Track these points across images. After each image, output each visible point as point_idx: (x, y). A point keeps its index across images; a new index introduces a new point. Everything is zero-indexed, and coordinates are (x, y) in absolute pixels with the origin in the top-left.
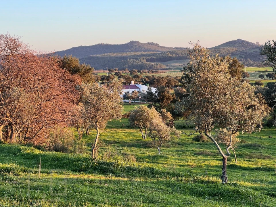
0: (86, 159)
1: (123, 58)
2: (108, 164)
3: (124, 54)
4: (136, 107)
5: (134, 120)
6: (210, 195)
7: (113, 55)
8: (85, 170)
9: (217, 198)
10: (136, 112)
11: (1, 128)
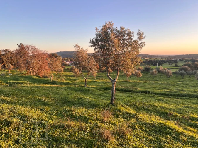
0: (49, 80)
1: (71, 55)
2: (55, 81)
3: (72, 54)
4: (72, 67)
5: (71, 70)
6: (80, 91)
7: (69, 54)
8: (47, 83)
9: (82, 91)
10: (72, 68)
11: (31, 71)
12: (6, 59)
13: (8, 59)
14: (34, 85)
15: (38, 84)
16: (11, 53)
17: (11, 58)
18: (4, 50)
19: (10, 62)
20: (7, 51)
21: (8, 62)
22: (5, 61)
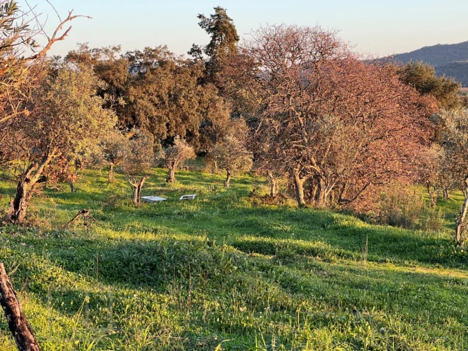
0: (445, 242)
8: (444, 262)
11: (301, 182)
12: (150, 105)
13: (160, 104)
14: (381, 267)
15: (400, 264)
16: (176, 71)
17: (174, 99)
18: (138, 53)
19: (168, 125)
20: (152, 57)
21: (160, 119)
22: (146, 113)
